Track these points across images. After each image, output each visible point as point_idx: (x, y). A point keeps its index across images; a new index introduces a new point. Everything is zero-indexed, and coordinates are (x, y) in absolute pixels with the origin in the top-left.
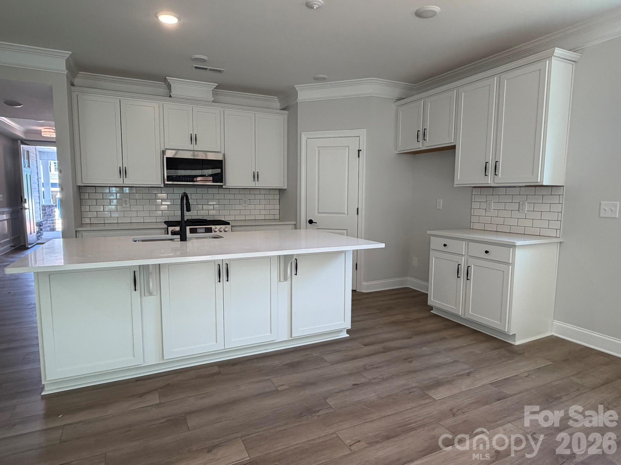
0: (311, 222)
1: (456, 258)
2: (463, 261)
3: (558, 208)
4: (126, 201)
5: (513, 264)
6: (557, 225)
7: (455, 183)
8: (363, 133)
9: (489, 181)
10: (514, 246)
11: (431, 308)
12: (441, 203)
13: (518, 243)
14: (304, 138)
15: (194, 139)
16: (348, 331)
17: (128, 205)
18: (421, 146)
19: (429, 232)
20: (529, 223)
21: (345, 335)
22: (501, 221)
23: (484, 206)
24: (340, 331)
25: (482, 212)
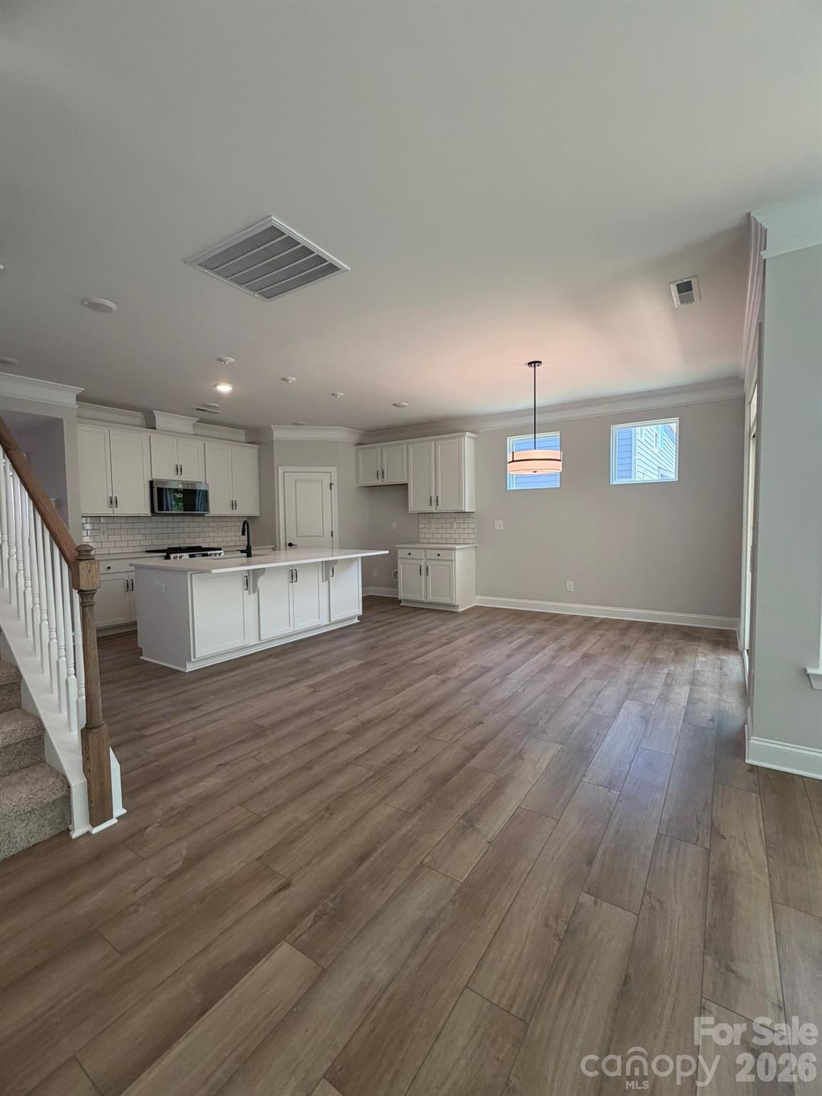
0: (290, 545)
1: (419, 562)
2: (423, 563)
3: (472, 526)
4: (104, 532)
5: (455, 561)
6: (473, 536)
7: (410, 510)
8: (333, 469)
9: (433, 509)
10: (454, 549)
11: (400, 601)
12: (395, 525)
13: (457, 547)
14: (280, 472)
15: (179, 470)
16: (359, 618)
17: (106, 535)
18: (380, 482)
19: (396, 546)
20: (457, 536)
21: (356, 621)
22: (439, 536)
23: (427, 526)
24: (353, 618)
25: (427, 530)
